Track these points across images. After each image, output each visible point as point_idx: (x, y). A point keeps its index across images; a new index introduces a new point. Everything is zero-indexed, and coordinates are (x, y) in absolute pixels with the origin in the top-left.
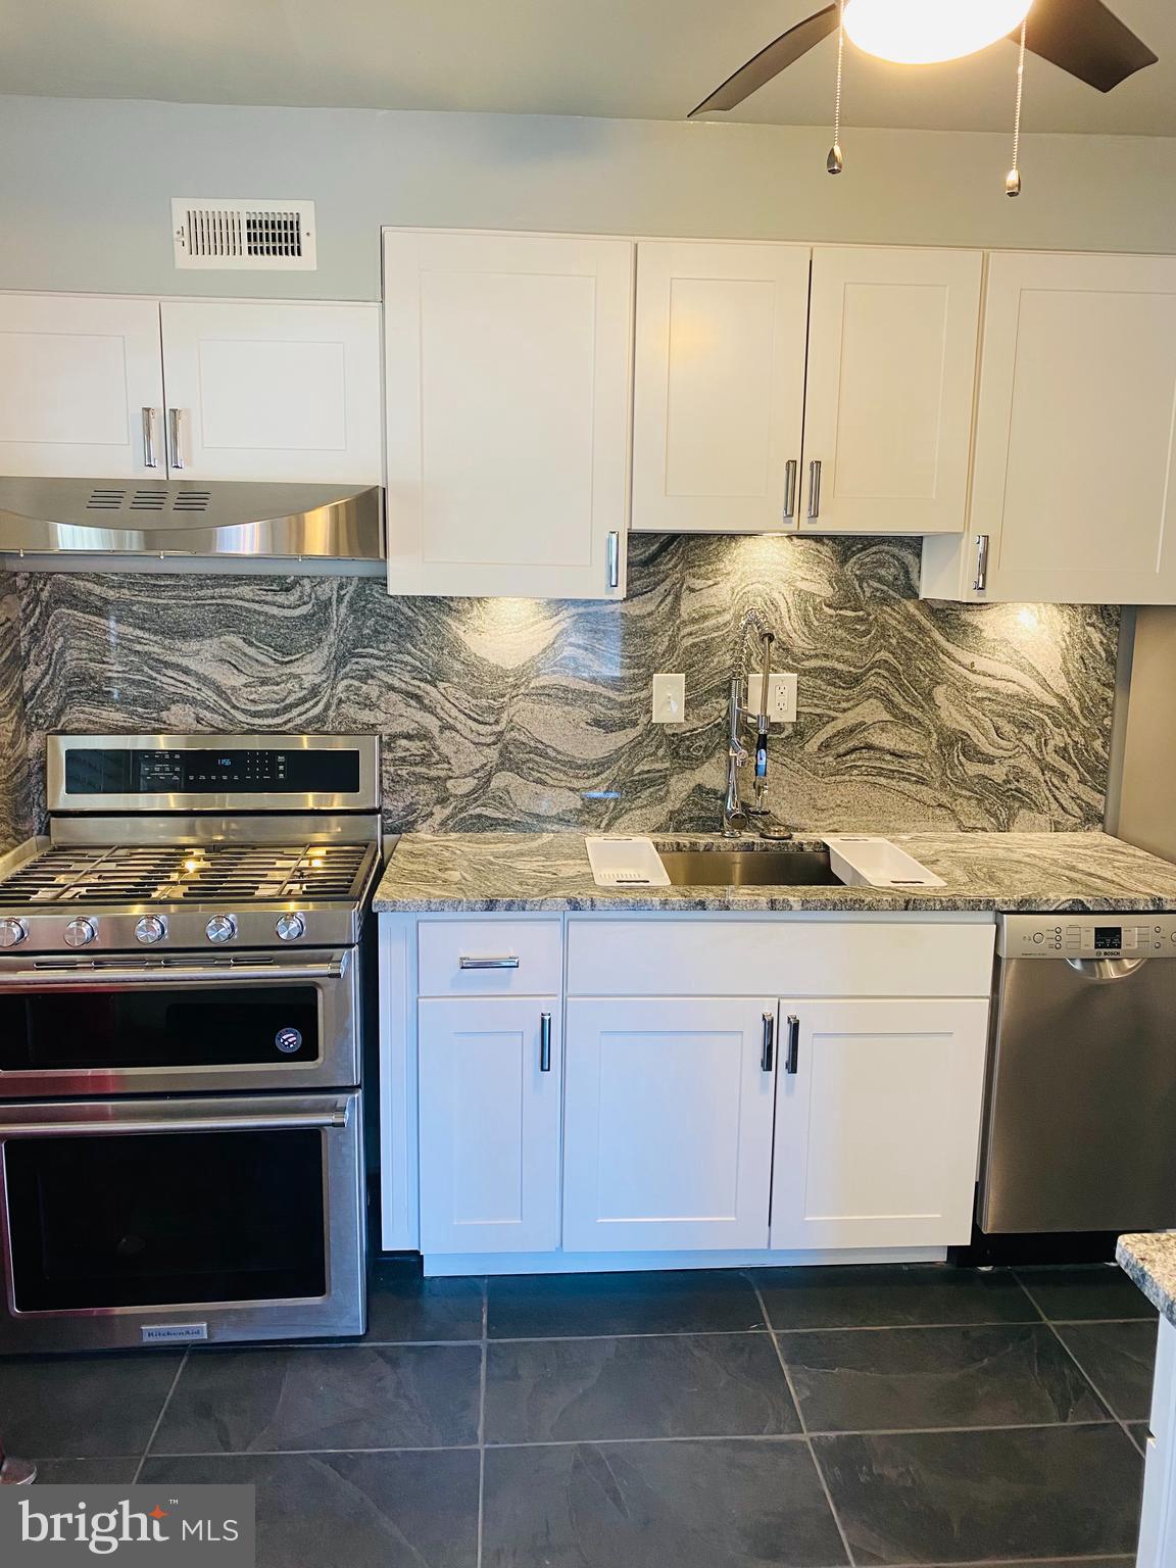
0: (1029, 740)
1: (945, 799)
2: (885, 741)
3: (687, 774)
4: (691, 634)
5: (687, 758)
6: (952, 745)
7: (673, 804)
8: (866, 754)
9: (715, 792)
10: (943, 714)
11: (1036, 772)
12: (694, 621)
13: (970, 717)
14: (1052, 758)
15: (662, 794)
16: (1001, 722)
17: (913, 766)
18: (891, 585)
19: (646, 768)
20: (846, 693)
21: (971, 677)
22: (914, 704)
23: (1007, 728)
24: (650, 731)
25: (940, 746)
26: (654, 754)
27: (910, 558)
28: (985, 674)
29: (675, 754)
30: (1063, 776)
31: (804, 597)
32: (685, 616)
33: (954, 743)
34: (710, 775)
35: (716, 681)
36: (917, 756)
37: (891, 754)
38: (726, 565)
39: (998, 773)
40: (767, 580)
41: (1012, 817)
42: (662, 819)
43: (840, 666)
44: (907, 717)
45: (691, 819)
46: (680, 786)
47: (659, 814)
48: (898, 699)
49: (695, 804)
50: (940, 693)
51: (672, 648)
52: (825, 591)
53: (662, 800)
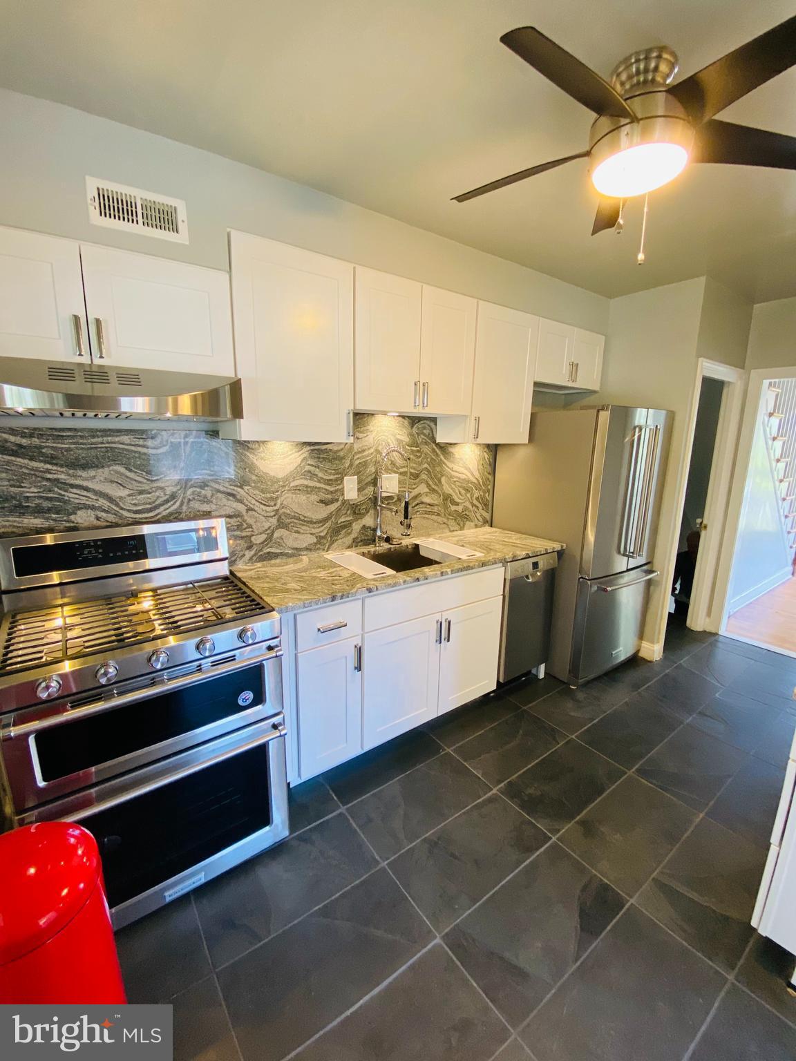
0: (469, 495)
1: (445, 521)
2: (426, 500)
3: (359, 521)
4: (358, 458)
5: (360, 514)
6: (447, 500)
7: (354, 535)
8: (421, 506)
9: (370, 528)
10: (444, 488)
11: (470, 507)
12: (360, 452)
13: (452, 489)
14: (475, 502)
15: (350, 531)
16: (461, 490)
17: (436, 509)
18: (427, 436)
19: (343, 520)
20: (415, 481)
21: (453, 473)
22: (436, 484)
23: (463, 492)
24: (344, 503)
25: (443, 500)
26: (346, 513)
27: (433, 426)
28: (456, 472)
29: (355, 513)
30: (478, 508)
31: (400, 441)
32: (356, 450)
33: (448, 498)
34: (368, 521)
35: (369, 479)
36: (437, 505)
37: (429, 505)
38: (371, 428)
39: (460, 508)
40: (386, 434)
41: (464, 524)
42: (350, 542)
43: (412, 471)
44: (434, 489)
45: (361, 541)
46: (357, 527)
47: (349, 540)
48: (431, 483)
49: (363, 534)
50: (443, 480)
51: (351, 465)
52: (406, 439)
53: (350, 534)
